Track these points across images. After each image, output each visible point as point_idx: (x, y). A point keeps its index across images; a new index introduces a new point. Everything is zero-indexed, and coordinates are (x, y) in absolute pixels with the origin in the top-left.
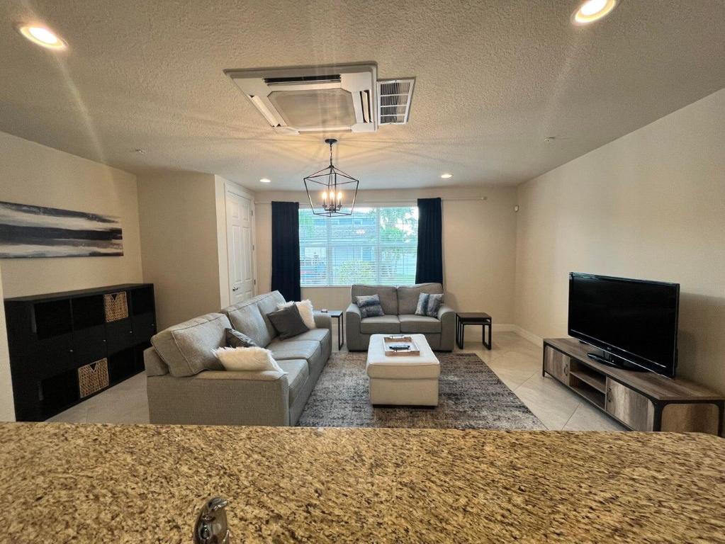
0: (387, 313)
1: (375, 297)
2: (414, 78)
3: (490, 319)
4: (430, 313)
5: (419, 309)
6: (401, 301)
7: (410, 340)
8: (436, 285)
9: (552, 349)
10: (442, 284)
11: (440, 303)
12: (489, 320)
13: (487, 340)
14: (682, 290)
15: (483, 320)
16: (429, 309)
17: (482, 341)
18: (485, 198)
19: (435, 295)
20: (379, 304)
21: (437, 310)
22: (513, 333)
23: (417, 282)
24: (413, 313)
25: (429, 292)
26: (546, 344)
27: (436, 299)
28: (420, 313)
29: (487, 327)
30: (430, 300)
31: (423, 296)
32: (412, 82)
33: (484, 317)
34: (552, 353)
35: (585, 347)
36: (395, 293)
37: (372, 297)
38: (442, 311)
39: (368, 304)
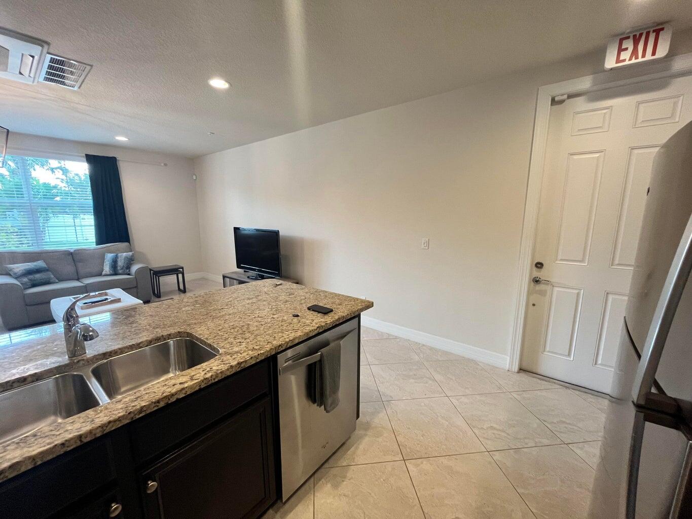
0: (61, 280)
1: (40, 264)
2: (91, 66)
3: (182, 268)
4: (120, 272)
5: (107, 269)
6: (80, 265)
7: (106, 294)
8: (123, 245)
9: (228, 279)
10: (130, 243)
11: (130, 262)
12: (181, 270)
13: (182, 287)
14: (281, 234)
15: (176, 271)
16: (119, 268)
17: (177, 289)
18: (165, 165)
19: (124, 254)
20: (48, 270)
21: (128, 266)
22: (203, 279)
23: (98, 244)
24: (100, 275)
25: (117, 251)
26: (224, 277)
27: (126, 258)
28: (108, 273)
29: (180, 276)
30: (119, 260)
31: (109, 257)
32: (88, 68)
33: (176, 267)
34: (228, 281)
35: (247, 273)
36: (70, 257)
37: (35, 263)
38: (135, 268)
39: (29, 272)
